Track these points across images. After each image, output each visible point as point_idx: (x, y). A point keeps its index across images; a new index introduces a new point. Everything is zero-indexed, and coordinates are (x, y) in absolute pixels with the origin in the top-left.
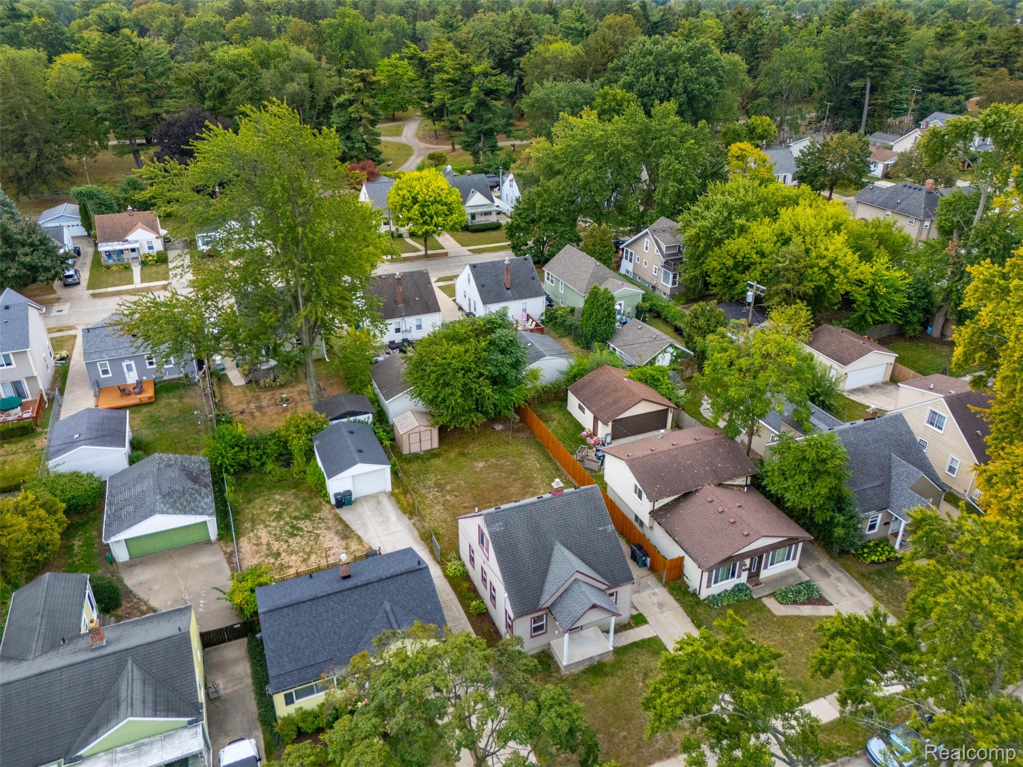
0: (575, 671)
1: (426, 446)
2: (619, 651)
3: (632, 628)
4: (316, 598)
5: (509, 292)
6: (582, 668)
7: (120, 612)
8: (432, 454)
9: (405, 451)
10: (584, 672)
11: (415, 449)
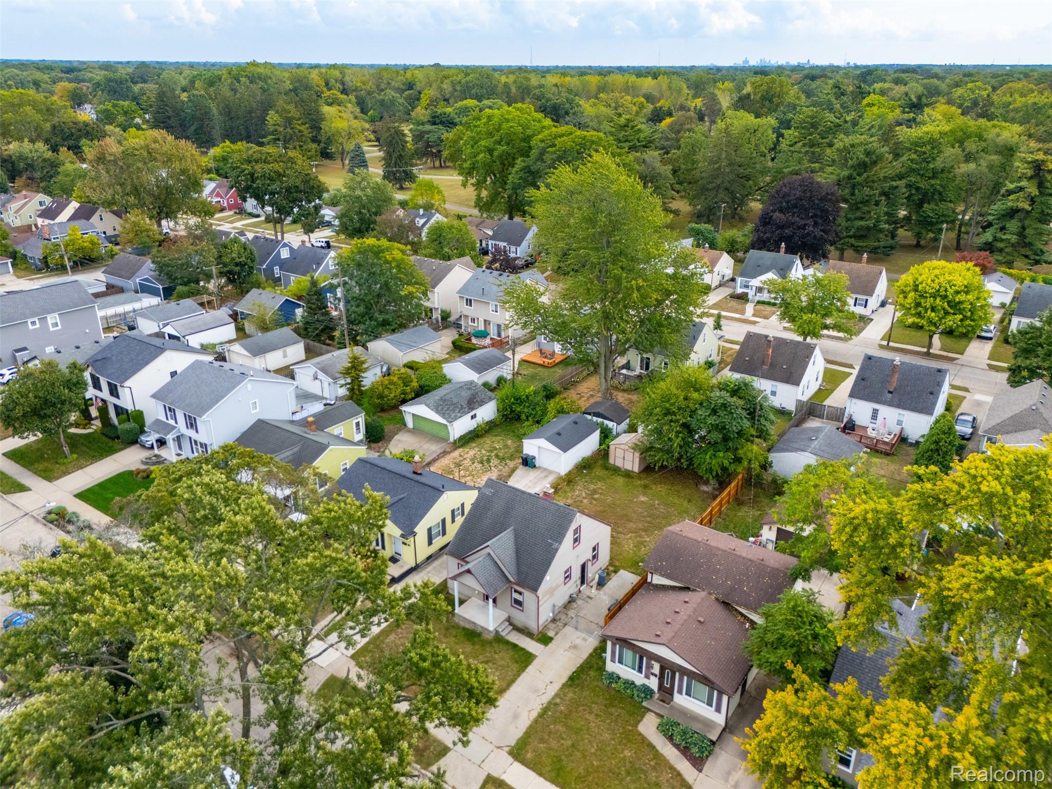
0: (462, 623)
1: (628, 466)
2: (499, 638)
3: (532, 639)
4: (384, 469)
5: (890, 395)
6: (467, 626)
7: (373, 445)
8: (628, 474)
9: (611, 461)
10: (464, 629)
11: (619, 463)
